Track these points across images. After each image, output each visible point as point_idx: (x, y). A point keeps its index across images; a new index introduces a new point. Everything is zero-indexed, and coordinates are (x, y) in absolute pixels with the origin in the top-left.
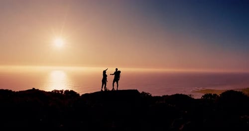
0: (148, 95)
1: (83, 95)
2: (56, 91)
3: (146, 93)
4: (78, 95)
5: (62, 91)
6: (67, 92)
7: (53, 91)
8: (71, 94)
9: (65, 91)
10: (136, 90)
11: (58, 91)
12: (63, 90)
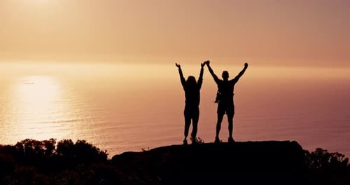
0: (334, 160)
1: (116, 157)
2: (29, 143)
3: (328, 155)
4: (104, 155)
5: (49, 144)
6: (66, 145)
7: (19, 144)
8: (77, 153)
9: (60, 144)
10: (295, 143)
11: (38, 143)
12: (53, 141)
